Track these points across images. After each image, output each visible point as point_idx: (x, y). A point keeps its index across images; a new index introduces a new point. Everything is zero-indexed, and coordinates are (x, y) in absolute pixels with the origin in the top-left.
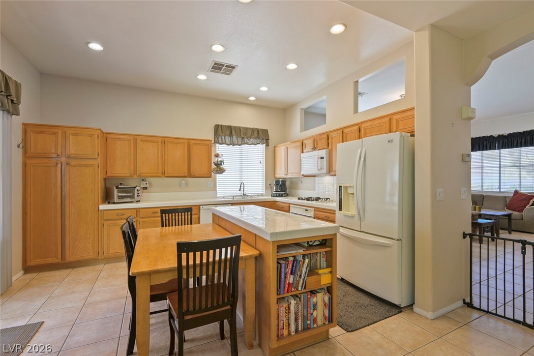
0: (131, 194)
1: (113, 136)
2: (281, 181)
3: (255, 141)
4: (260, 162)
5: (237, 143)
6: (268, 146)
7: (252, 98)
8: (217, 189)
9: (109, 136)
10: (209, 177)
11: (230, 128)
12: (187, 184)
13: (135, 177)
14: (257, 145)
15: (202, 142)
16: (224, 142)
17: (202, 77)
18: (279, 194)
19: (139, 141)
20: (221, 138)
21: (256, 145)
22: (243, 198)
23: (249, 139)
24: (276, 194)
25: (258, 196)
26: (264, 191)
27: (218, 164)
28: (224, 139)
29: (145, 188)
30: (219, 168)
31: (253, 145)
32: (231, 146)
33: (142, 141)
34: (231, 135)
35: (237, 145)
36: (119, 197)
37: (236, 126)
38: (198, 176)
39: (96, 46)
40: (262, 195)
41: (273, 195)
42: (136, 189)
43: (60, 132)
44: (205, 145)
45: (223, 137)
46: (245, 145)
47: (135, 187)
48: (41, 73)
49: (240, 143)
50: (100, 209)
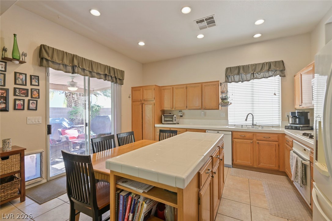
0: (172, 119)
1: (164, 88)
2: (298, 113)
3: (267, 74)
4: (275, 94)
5: (245, 79)
6: (285, 76)
7: (257, 36)
8: (229, 119)
9: (162, 88)
10: (218, 109)
11: (239, 67)
12: (205, 114)
13: (173, 109)
14: (269, 78)
15: (209, 84)
16: (233, 80)
17: (200, 36)
18: (297, 127)
19: (174, 89)
20: (231, 78)
21: (267, 78)
22: (252, 127)
23: (259, 73)
24: (292, 126)
25: (273, 127)
26: (281, 122)
27: (223, 99)
28: (233, 78)
29: (181, 116)
30: (225, 102)
31: (263, 79)
32: (240, 82)
33: (176, 88)
34: (239, 73)
35: (245, 81)
36: (165, 121)
37: (245, 64)
38: (208, 108)
39: (142, 44)
40: (278, 126)
41: (287, 128)
42: (174, 117)
43: (141, 89)
44: (214, 85)
45: (232, 77)
46: (255, 80)
47: (173, 116)
48: (142, 64)
49: (249, 79)
50: (155, 126)
